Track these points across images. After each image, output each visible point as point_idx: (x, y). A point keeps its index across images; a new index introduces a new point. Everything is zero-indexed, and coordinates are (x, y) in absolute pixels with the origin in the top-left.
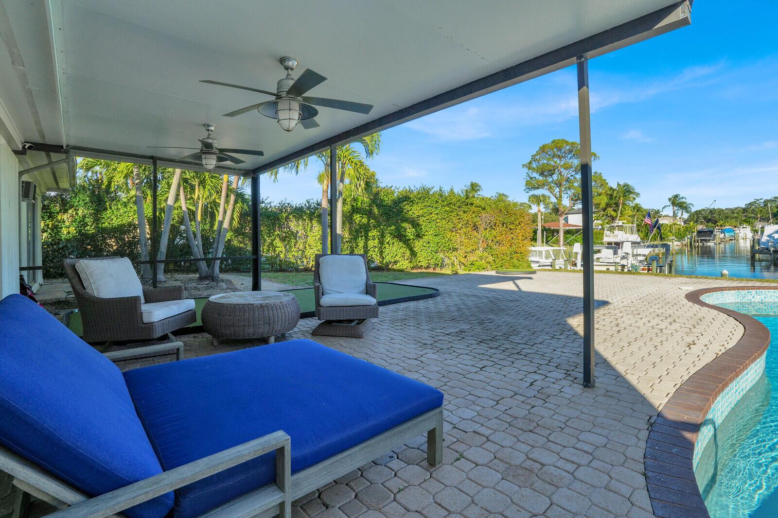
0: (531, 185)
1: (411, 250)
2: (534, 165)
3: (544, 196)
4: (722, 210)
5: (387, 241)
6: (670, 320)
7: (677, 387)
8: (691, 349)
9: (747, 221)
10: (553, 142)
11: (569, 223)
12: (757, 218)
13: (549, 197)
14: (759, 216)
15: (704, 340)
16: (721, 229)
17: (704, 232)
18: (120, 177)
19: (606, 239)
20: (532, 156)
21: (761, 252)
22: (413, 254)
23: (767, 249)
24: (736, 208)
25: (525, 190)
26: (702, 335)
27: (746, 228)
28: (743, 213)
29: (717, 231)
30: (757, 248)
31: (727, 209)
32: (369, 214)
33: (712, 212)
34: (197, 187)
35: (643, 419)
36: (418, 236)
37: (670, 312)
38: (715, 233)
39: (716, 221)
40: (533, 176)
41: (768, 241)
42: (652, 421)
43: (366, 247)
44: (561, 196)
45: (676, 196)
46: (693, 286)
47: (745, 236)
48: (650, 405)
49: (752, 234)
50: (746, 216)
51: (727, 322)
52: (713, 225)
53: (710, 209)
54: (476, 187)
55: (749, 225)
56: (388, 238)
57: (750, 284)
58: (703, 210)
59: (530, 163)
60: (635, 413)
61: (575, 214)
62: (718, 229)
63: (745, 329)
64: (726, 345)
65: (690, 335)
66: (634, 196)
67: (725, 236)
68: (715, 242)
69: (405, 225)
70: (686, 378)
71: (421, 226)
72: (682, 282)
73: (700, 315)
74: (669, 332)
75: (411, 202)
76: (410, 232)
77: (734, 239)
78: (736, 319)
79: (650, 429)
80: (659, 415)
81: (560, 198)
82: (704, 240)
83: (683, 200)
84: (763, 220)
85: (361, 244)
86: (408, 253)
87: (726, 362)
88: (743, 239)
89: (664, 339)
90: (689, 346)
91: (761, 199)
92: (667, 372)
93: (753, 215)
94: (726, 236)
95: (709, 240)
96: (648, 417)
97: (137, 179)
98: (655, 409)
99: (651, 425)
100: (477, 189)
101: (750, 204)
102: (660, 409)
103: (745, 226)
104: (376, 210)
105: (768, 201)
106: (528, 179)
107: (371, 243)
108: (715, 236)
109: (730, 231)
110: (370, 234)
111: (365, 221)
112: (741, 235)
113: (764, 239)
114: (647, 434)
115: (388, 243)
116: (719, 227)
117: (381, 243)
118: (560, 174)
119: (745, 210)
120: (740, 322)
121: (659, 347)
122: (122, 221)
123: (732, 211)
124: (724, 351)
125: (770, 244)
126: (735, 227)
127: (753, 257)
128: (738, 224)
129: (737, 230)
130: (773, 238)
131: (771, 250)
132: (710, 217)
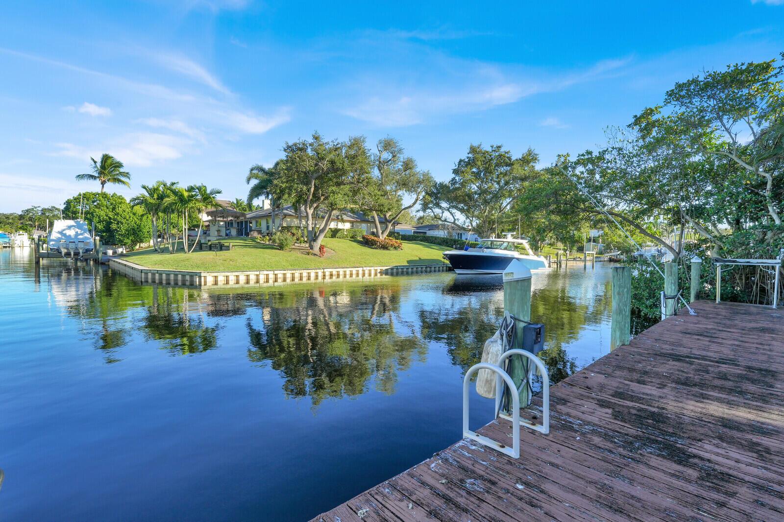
9: (24, 228)
12: (35, 226)
14: (37, 224)
21: (48, 256)
23: (58, 250)
24: (12, 214)
27: (23, 235)
28: (20, 220)
30: (41, 252)
41: (59, 239)
47: (22, 245)
49: (29, 242)
50: (22, 223)
55: (26, 232)
77: (9, 247)
88: (20, 247)
91: (39, 207)
93: (30, 222)
101: (27, 211)
103: (21, 233)
105: (45, 209)
109: (3, 236)
112: (18, 242)
113: (55, 235)
119: (21, 217)
123: (7, 216)
125: (62, 243)
126: (10, 233)
127: (38, 263)
128: (14, 231)
129: (12, 237)
130: (65, 235)
131: (63, 251)
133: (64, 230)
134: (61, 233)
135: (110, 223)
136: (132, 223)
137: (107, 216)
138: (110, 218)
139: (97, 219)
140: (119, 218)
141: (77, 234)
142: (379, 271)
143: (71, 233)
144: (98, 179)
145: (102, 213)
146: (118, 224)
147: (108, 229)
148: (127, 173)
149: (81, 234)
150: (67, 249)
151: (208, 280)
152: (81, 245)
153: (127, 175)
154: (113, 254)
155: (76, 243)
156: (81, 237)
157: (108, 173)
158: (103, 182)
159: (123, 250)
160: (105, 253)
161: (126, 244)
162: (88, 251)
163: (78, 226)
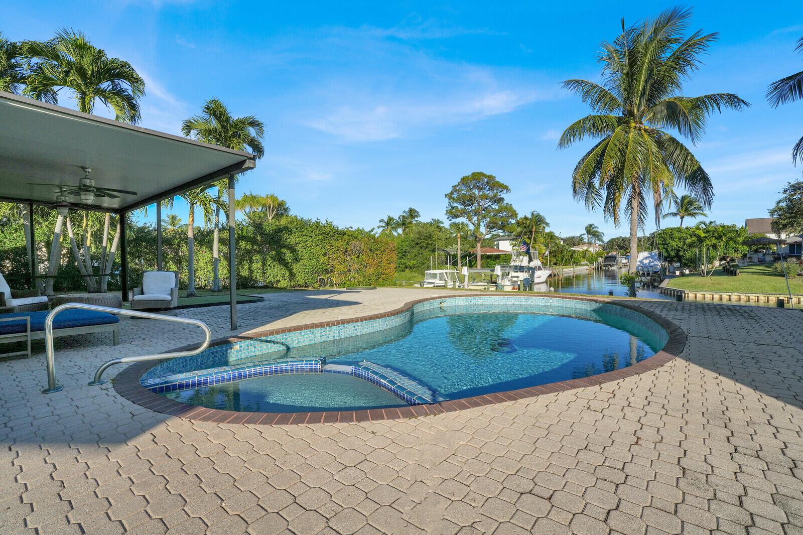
0: (452, 213)
1: (290, 271)
2: (455, 195)
3: (462, 223)
5: (268, 264)
10: (473, 174)
11: (500, 249)
13: (467, 225)
18: (6, 209)
19: (512, 264)
20: (453, 187)
22: (292, 275)
25: (448, 218)
29: (620, 257)
32: (253, 241)
34: (85, 218)
36: (297, 260)
38: (618, 259)
39: (627, 248)
40: (454, 205)
43: (250, 269)
44: (479, 225)
45: (591, 226)
53: (623, 238)
54: (414, 213)
56: (269, 262)
58: (617, 238)
59: (452, 193)
61: (505, 240)
66: (545, 226)
68: (618, 266)
69: (283, 250)
71: (298, 251)
75: (289, 231)
76: (288, 255)
81: (477, 226)
82: (609, 264)
83: (596, 229)
85: (246, 267)
86: (287, 274)
95: (613, 265)
97: (24, 211)
100: (414, 216)
104: (259, 238)
106: (450, 207)
107: (254, 266)
108: (617, 261)
110: (254, 258)
111: (249, 247)
113: (637, 263)
115: (269, 265)
117: (264, 264)
118: (478, 204)
122: (15, 244)
125: (641, 267)
130: (643, 263)
131: (641, 272)
132: (622, 245)
133: (643, 260)
134: (641, 262)
135: (678, 251)
137: (677, 245)
138: (679, 247)
139: (671, 248)
141: (649, 263)
143: (646, 262)
144: (679, 216)
145: (674, 243)
146: (684, 251)
147: (677, 255)
149: (653, 262)
150: (644, 271)
152: (650, 269)
153: (699, 208)
154: (680, 274)
155: (649, 267)
156: (652, 264)
157: (686, 210)
158: (682, 218)
159: (687, 272)
160: (675, 273)
161: (690, 266)
162: (655, 272)
163: (652, 257)
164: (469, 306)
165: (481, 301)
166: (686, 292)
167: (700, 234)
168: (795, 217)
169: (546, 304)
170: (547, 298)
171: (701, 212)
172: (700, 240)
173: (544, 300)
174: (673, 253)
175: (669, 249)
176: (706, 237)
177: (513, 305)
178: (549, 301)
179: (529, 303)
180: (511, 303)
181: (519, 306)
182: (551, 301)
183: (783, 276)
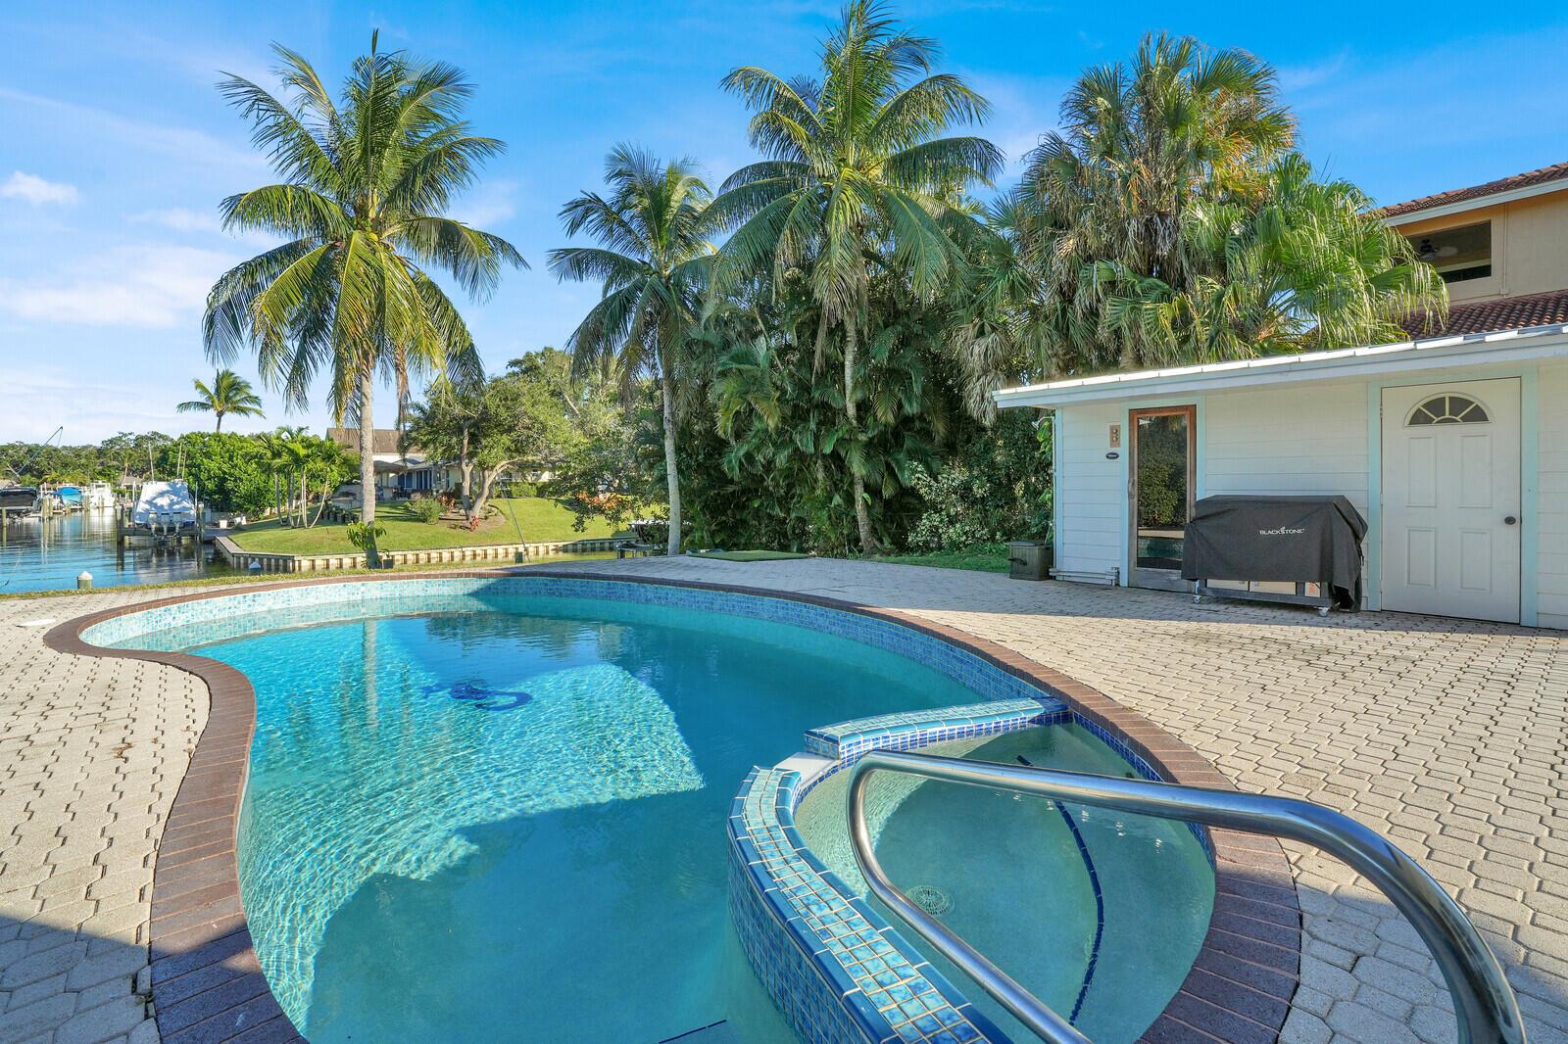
4: (55, 450)
6: (37, 707)
7: (152, 862)
8: (130, 761)
9: (105, 474)
12: (124, 469)
14: (126, 465)
15: (144, 731)
16: (55, 490)
17: (16, 494)
21: (134, 532)
23: (146, 526)
24: (84, 448)
26: (134, 720)
27: (103, 486)
28: (98, 458)
29: (46, 492)
30: (127, 524)
31: (65, 448)
33: (31, 451)
35: (119, 998)
37: (25, 687)
38: (41, 496)
39: (43, 472)
41: (148, 512)
42: (144, 985)
46: (52, 613)
47: (101, 505)
48: (116, 947)
49: (114, 499)
50: (102, 464)
51: (168, 678)
52: (33, 479)
53: (28, 446)
55: (109, 481)
57: (164, 594)
58: (13, 446)
60: (86, 994)
62: (48, 489)
63: (206, 683)
64: (194, 728)
65: (106, 728)
67: (62, 502)
68: (41, 515)
70: (157, 832)
72: (15, 609)
73: (104, 677)
74: (52, 737)
77: (81, 510)
78: (180, 669)
79: (152, 1012)
80: (153, 956)
82: (13, 511)
84: (134, 472)
87: (215, 761)
88: (98, 508)
89: (48, 759)
90: (120, 755)
91: (131, 434)
92: (106, 840)
93: (115, 463)
94: (65, 502)
95: (28, 511)
96: (130, 982)
98: (135, 949)
99: (149, 997)
101: (111, 441)
102: (145, 941)
103: (100, 483)
105: (142, 438)
108: (40, 502)
109: (72, 492)
112: (94, 501)
113: (142, 507)
114: (154, 1031)
116: (50, 486)
119: (100, 453)
120: (191, 673)
121: (45, 784)
123: (77, 452)
124: (195, 740)
125: (151, 516)
126: (82, 484)
127: (121, 542)
128: (88, 479)
129: (86, 492)
130: (155, 505)
131: (153, 526)
132: (27, 462)
133: (155, 498)
134: (149, 502)
135: (223, 480)
136: (257, 479)
137: (220, 469)
138: (225, 473)
139: (206, 475)
140: (237, 473)
141: (172, 504)
142: (551, 547)
143: (164, 502)
144: (212, 410)
145: (212, 465)
146: (235, 481)
147: (221, 488)
148: (256, 398)
149: (178, 503)
150: (159, 524)
151: (302, 564)
152: (176, 518)
153: (255, 400)
154: (228, 526)
155: (171, 515)
156: (176, 507)
157: (227, 399)
158: (220, 414)
159: (242, 520)
160: (218, 525)
161: (247, 510)
162: (186, 525)
163: (175, 491)
164: (153, 634)
165: (183, 616)
166: (295, 559)
167: (296, 449)
168: (437, 432)
169: (352, 598)
170: (354, 583)
171: (257, 407)
172: (298, 461)
173: (346, 589)
174: (210, 485)
175: (203, 476)
176: (308, 456)
177: (269, 611)
178: (358, 589)
179: (311, 600)
180: (265, 609)
181: (284, 612)
182: (363, 589)
183: (424, 521)
